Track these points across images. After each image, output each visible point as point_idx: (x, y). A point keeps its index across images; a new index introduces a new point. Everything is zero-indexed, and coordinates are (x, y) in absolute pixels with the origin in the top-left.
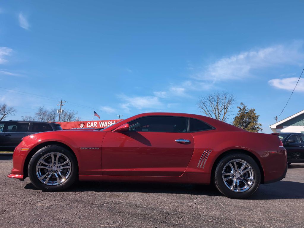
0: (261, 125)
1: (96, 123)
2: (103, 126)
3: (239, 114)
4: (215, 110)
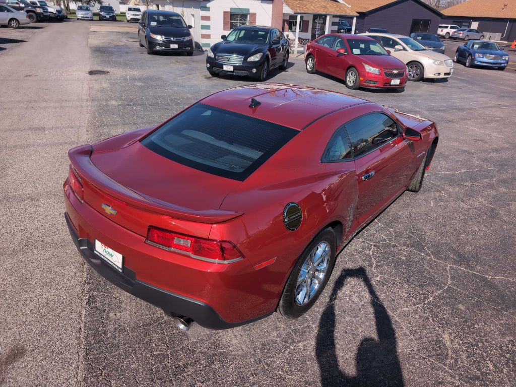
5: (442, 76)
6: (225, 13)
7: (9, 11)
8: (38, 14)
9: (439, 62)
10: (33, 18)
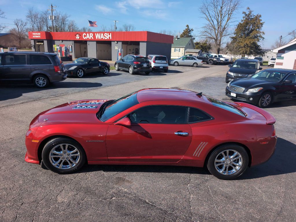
0: (264, 33)
1: (92, 34)
2: (99, 38)
3: (243, 21)
4: (218, 16)
10: (211, 63)
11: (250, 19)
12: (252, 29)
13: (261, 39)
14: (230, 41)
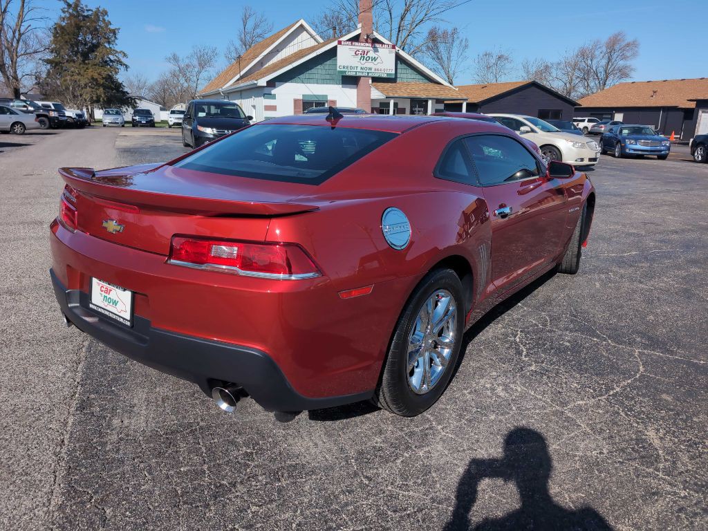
0: (125, 55)
3: (64, 19)
5: (586, 162)
6: (296, 101)
7: (12, 113)
8: (51, 119)
9: (580, 144)
10: (45, 124)
11: (81, 18)
12: (94, 41)
13: (122, 68)
14: (45, 69)
